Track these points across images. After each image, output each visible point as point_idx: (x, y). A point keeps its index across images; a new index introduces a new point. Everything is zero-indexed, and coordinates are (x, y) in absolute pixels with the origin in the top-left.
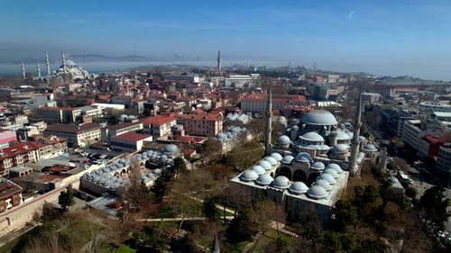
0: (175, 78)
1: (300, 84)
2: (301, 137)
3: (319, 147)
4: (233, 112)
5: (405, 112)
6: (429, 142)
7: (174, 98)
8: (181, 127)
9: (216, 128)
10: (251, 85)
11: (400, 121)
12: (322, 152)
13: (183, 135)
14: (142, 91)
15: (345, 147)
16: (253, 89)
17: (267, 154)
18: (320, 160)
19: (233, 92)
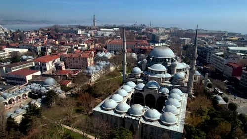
0: (66, 31)
1: (143, 33)
2: (149, 68)
3: (163, 76)
4: (101, 51)
5: (210, 48)
6: (232, 67)
7: (63, 43)
8: (63, 64)
9: (89, 63)
10: (113, 34)
11: (209, 54)
12: (166, 79)
13: (64, 69)
14: (42, 40)
15: (182, 74)
16: (115, 37)
17: (124, 82)
18: (165, 86)
19: (102, 39)
